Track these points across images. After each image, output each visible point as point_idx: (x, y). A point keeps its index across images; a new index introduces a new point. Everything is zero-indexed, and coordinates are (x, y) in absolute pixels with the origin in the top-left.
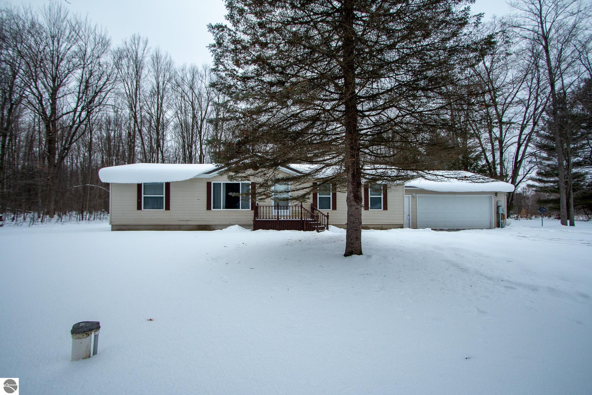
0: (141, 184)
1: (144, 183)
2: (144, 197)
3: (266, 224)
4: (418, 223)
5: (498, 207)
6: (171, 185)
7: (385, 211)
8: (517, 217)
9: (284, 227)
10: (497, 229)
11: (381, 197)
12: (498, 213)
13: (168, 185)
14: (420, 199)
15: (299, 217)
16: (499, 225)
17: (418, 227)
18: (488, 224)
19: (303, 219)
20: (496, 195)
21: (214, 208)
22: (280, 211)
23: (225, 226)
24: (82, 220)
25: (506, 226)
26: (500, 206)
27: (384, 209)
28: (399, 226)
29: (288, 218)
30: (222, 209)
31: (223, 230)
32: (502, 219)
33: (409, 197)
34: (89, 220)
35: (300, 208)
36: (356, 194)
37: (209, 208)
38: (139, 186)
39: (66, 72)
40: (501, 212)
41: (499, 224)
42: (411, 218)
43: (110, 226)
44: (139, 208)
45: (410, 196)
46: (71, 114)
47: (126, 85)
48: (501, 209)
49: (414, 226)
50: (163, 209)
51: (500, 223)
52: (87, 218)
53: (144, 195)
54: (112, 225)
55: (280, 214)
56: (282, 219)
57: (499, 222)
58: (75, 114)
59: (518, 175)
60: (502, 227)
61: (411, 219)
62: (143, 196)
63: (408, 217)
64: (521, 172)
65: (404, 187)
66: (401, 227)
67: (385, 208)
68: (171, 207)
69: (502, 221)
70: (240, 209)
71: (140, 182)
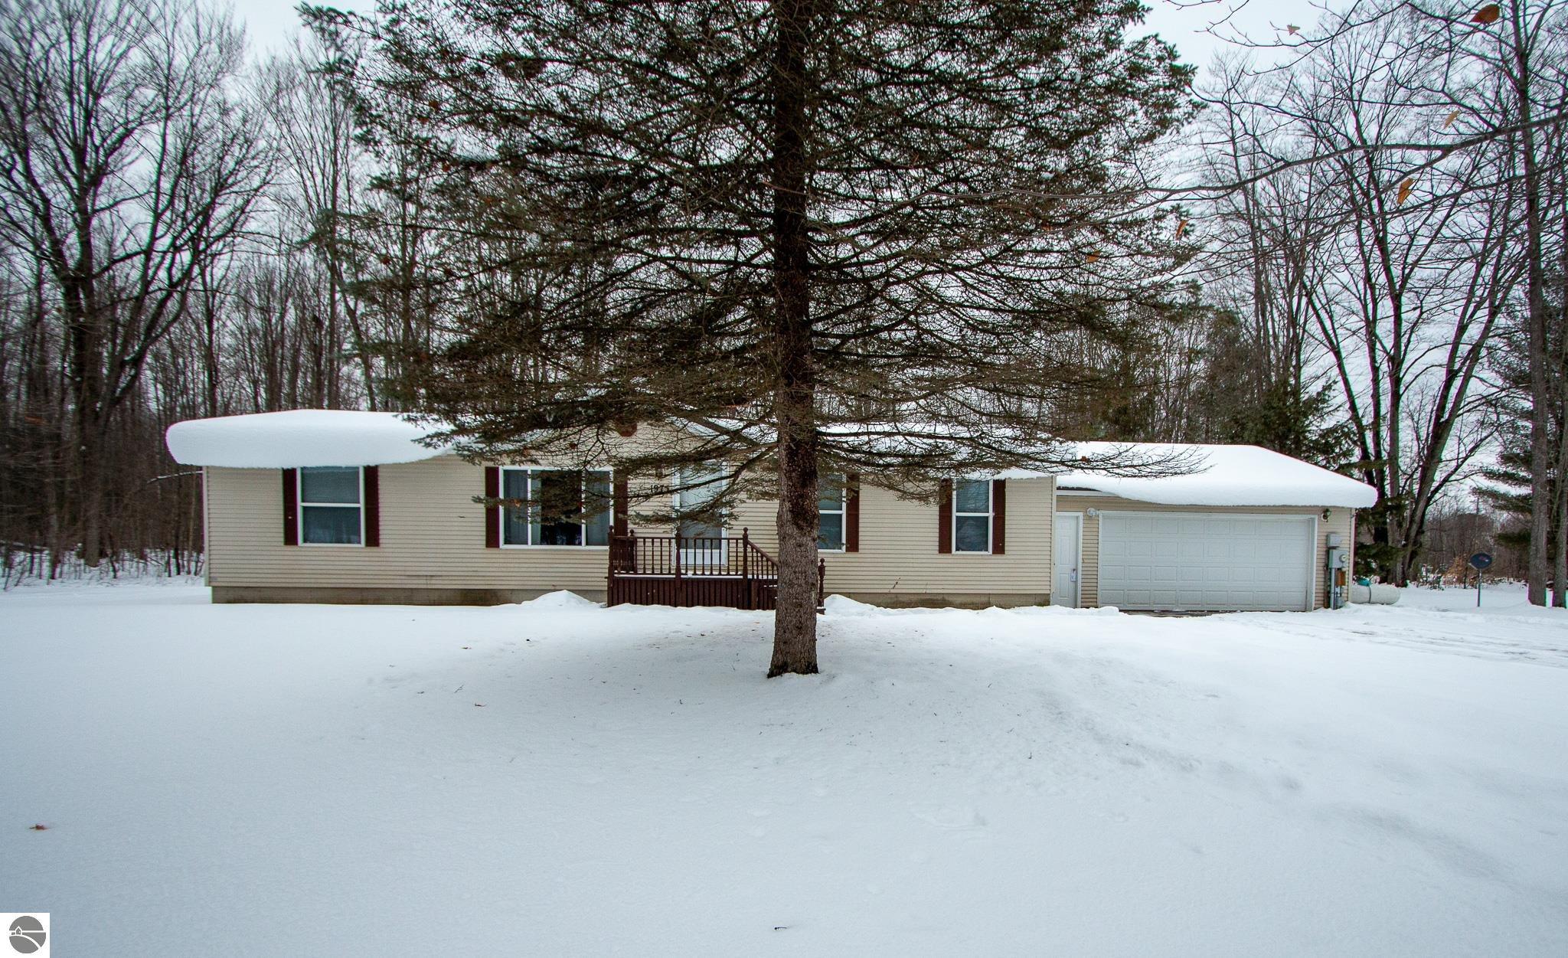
0: (293, 471)
1: (303, 469)
2: (305, 509)
3: (644, 591)
4: (1099, 593)
5: (1329, 550)
6: (381, 474)
7: (999, 556)
8: (1437, 581)
9: (696, 599)
10: (1322, 611)
11: (987, 518)
12: (1327, 567)
13: (372, 473)
14: (1108, 524)
15: (737, 571)
16: (1328, 601)
17: (1099, 604)
18: (1298, 597)
19: (750, 577)
20: (1325, 517)
21: (507, 542)
22: (683, 551)
23: (534, 593)
24: (179, 573)
25: (1349, 603)
26: (1334, 548)
27: (994, 552)
28: (1038, 600)
29: (707, 573)
30: (530, 546)
31: (525, 603)
32: (1336, 585)
33: (1077, 517)
34: (196, 574)
35: (741, 545)
36: (797, 503)
37: (492, 541)
38: (289, 475)
39: (121, 130)
40: (1335, 564)
41: (1329, 598)
42: (1080, 576)
43: (209, 590)
44: (290, 538)
45: (1081, 514)
46: (139, 260)
47: (306, 174)
48: (1335, 554)
49: (1087, 598)
50: (359, 542)
51: (1332, 596)
52: (193, 570)
53: (303, 501)
54: (214, 588)
55: (683, 561)
56: (690, 574)
57: (1329, 592)
58: (148, 259)
59: (1440, 461)
60: (1336, 607)
61: (1080, 581)
62: (300, 504)
63: (1074, 575)
64: (1450, 451)
65: (1055, 488)
66: (1044, 601)
67: (999, 549)
68: (384, 537)
69: (1338, 590)
70: (583, 547)
71: (288, 466)
